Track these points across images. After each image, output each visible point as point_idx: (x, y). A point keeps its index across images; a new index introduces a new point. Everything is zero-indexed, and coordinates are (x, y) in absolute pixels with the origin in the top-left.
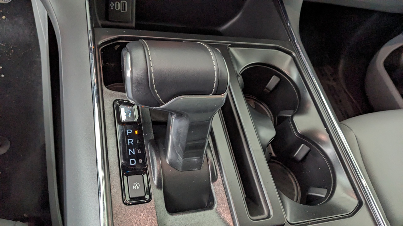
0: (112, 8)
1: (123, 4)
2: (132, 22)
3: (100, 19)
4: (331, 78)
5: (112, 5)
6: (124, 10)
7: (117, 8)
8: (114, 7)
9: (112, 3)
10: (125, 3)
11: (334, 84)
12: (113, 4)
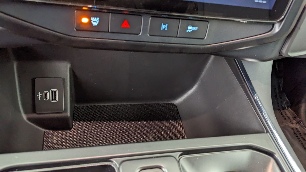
0: (40, 99)
1: (54, 92)
2: (66, 111)
3: (26, 112)
4: (294, 121)
5: (39, 96)
6: (55, 99)
7: (46, 98)
8: (42, 97)
9: (39, 93)
10: (55, 92)
11: (298, 126)
12: (41, 94)
